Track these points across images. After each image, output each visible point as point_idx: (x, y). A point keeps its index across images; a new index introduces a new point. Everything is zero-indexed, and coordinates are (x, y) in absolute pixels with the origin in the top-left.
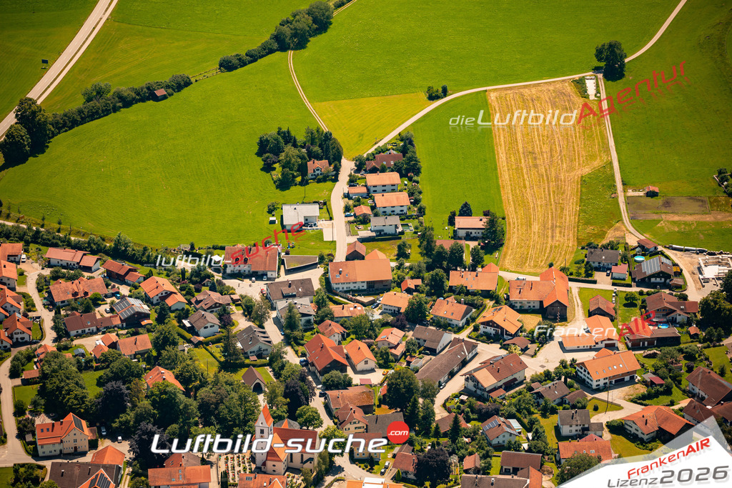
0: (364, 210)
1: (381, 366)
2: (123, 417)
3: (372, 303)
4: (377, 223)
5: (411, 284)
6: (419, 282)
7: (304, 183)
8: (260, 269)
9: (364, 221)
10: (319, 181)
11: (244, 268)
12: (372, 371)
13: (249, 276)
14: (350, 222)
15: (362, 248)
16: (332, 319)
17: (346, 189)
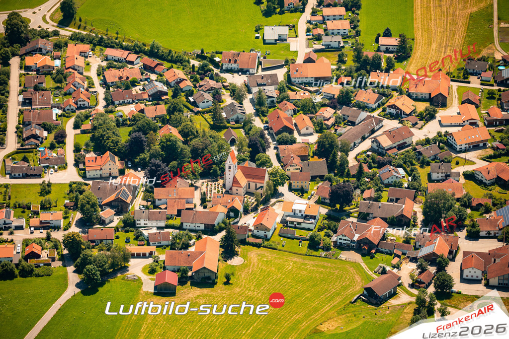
0: (320, 31)
1: (317, 132)
2: (142, 156)
3: (316, 91)
4: (326, 40)
6: (350, 79)
7: (281, 13)
8: (245, 67)
9: (318, 38)
10: (292, 12)
11: (234, 66)
13: (237, 72)
14: (309, 39)
15: (314, 56)
16: (288, 100)
17: (309, 17)
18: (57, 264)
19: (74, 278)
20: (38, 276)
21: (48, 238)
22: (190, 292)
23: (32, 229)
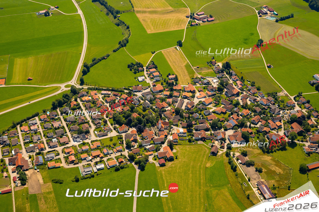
0: (152, 76)
2: (132, 124)
5: (167, 89)
6: (168, 89)
7: (138, 72)
9: (152, 78)
10: (141, 72)
12: (168, 107)
13: (138, 91)
14: (150, 79)
17: (146, 73)
18: (129, 163)
19: (136, 167)
20: (126, 168)
21: (121, 155)
22: (169, 164)
23: (115, 153)
